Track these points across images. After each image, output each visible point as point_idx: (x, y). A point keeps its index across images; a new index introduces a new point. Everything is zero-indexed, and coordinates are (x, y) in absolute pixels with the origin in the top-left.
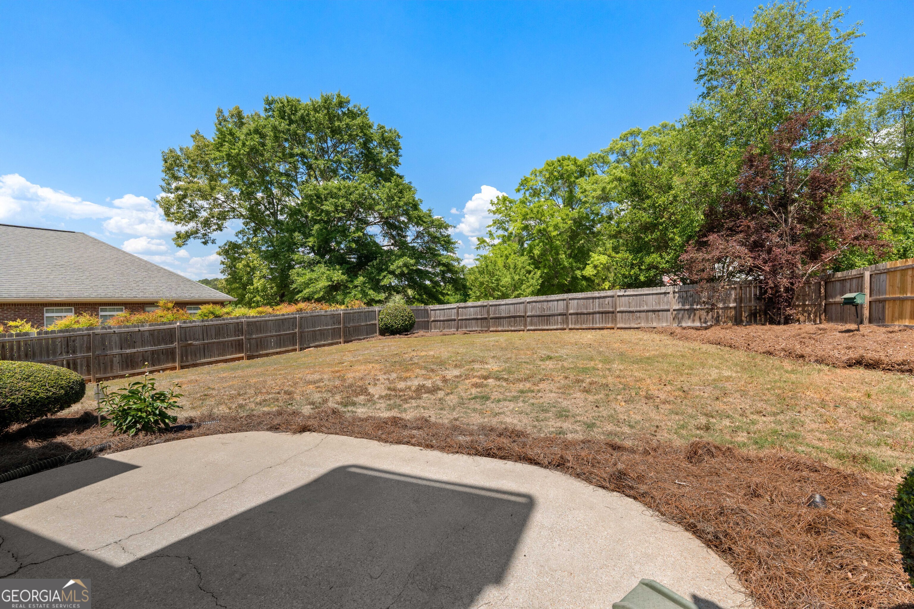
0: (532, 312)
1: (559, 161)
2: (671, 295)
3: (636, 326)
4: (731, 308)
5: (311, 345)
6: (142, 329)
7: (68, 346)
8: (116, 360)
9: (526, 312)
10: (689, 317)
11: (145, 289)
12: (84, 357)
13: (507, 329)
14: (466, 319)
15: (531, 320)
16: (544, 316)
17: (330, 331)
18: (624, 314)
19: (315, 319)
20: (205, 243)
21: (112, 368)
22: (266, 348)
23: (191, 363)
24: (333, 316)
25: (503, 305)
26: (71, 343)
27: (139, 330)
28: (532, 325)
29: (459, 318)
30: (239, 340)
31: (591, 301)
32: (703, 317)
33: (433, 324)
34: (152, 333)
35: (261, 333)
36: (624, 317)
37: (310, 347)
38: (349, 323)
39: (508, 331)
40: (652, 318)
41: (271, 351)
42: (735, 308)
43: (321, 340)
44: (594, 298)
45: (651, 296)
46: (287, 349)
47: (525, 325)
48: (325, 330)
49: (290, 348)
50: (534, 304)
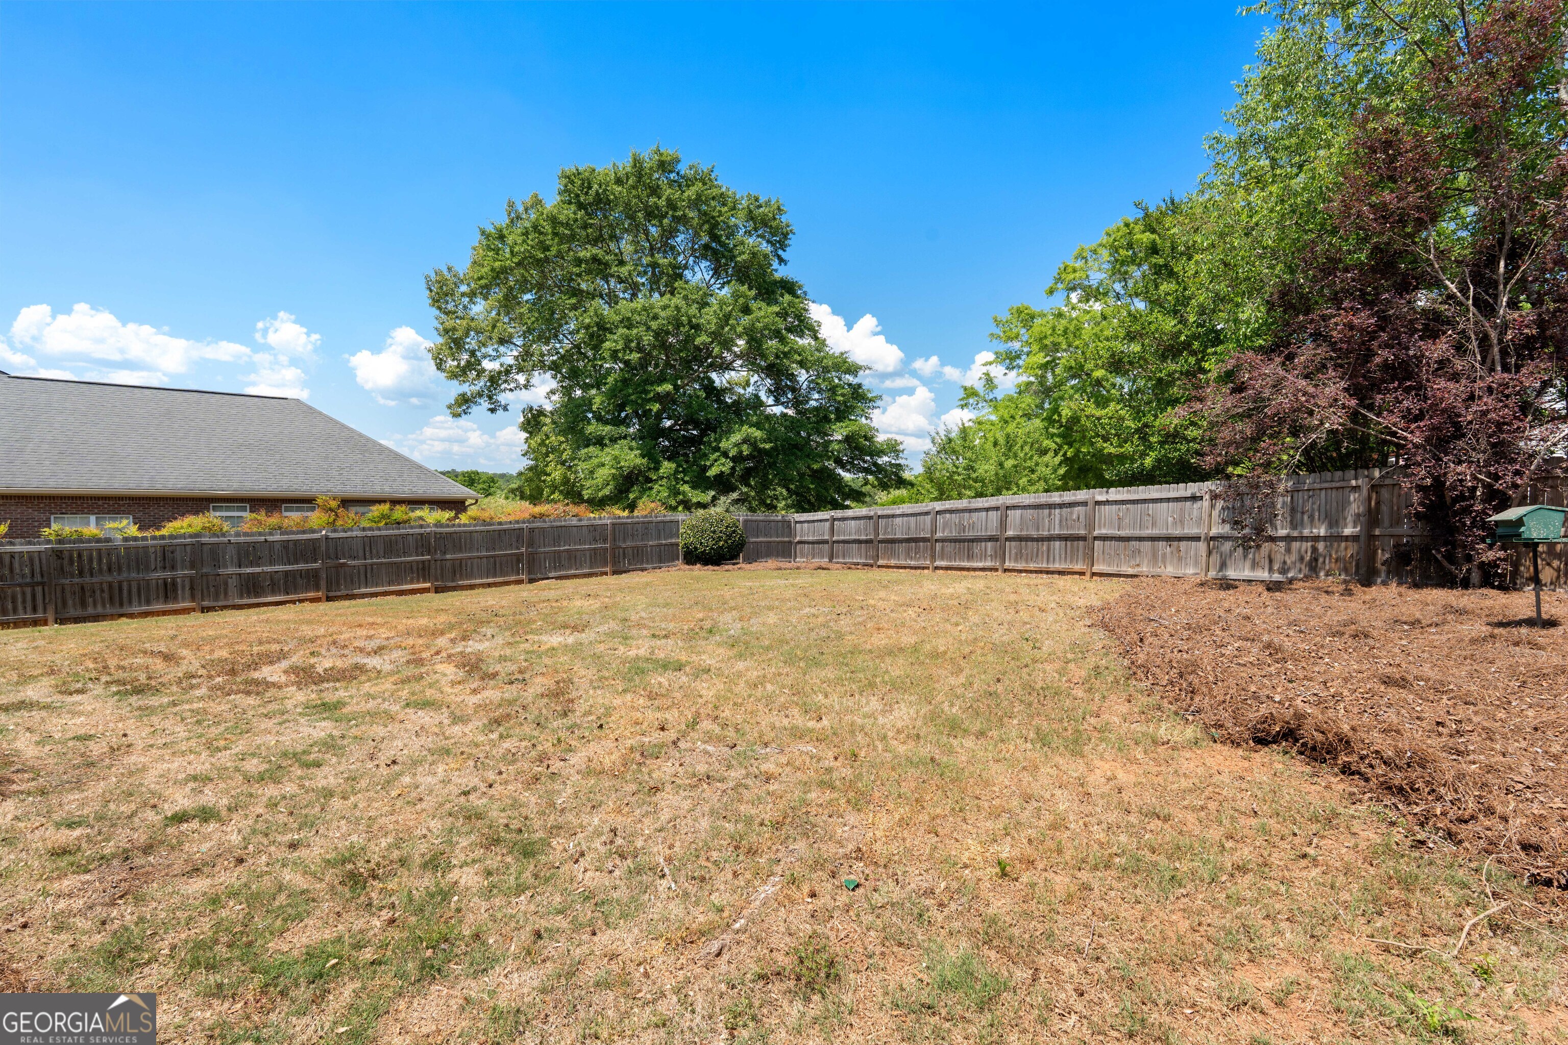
0: (943, 532)
1: (1127, 225)
2: (1206, 503)
3: (1130, 571)
4: (1347, 538)
5: (551, 575)
6: (270, 538)
7: (164, 559)
8: (233, 582)
9: (934, 531)
10: (1245, 557)
11: (348, 480)
12: (185, 576)
13: (902, 562)
14: (844, 542)
15: (943, 547)
16: (964, 541)
17: (588, 554)
18: (1107, 543)
19: (560, 533)
20: (492, 411)
21: (226, 594)
22: (470, 576)
23: (344, 592)
24: (593, 528)
25: (900, 516)
26: (169, 555)
27: (266, 541)
28: (942, 559)
29: (835, 538)
30: (423, 562)
31: (1046, 511)
32: (1278, 559)
33: (798, 547)
34: (285, 544)
35: (460, 551)
36: (1107, 550)
37: (548, 578)
38: (624, 541)
39: (905, 568)
40: (1164, 555)
41: (478, 581)
42: (1354, 538)
43: (570, 568)
44: (1051, 506)
45: (1165, 505)
46: (507, 579)
47: (933, 559)
48: (578, 550)
49: (513, 578)
50: (948, 516)
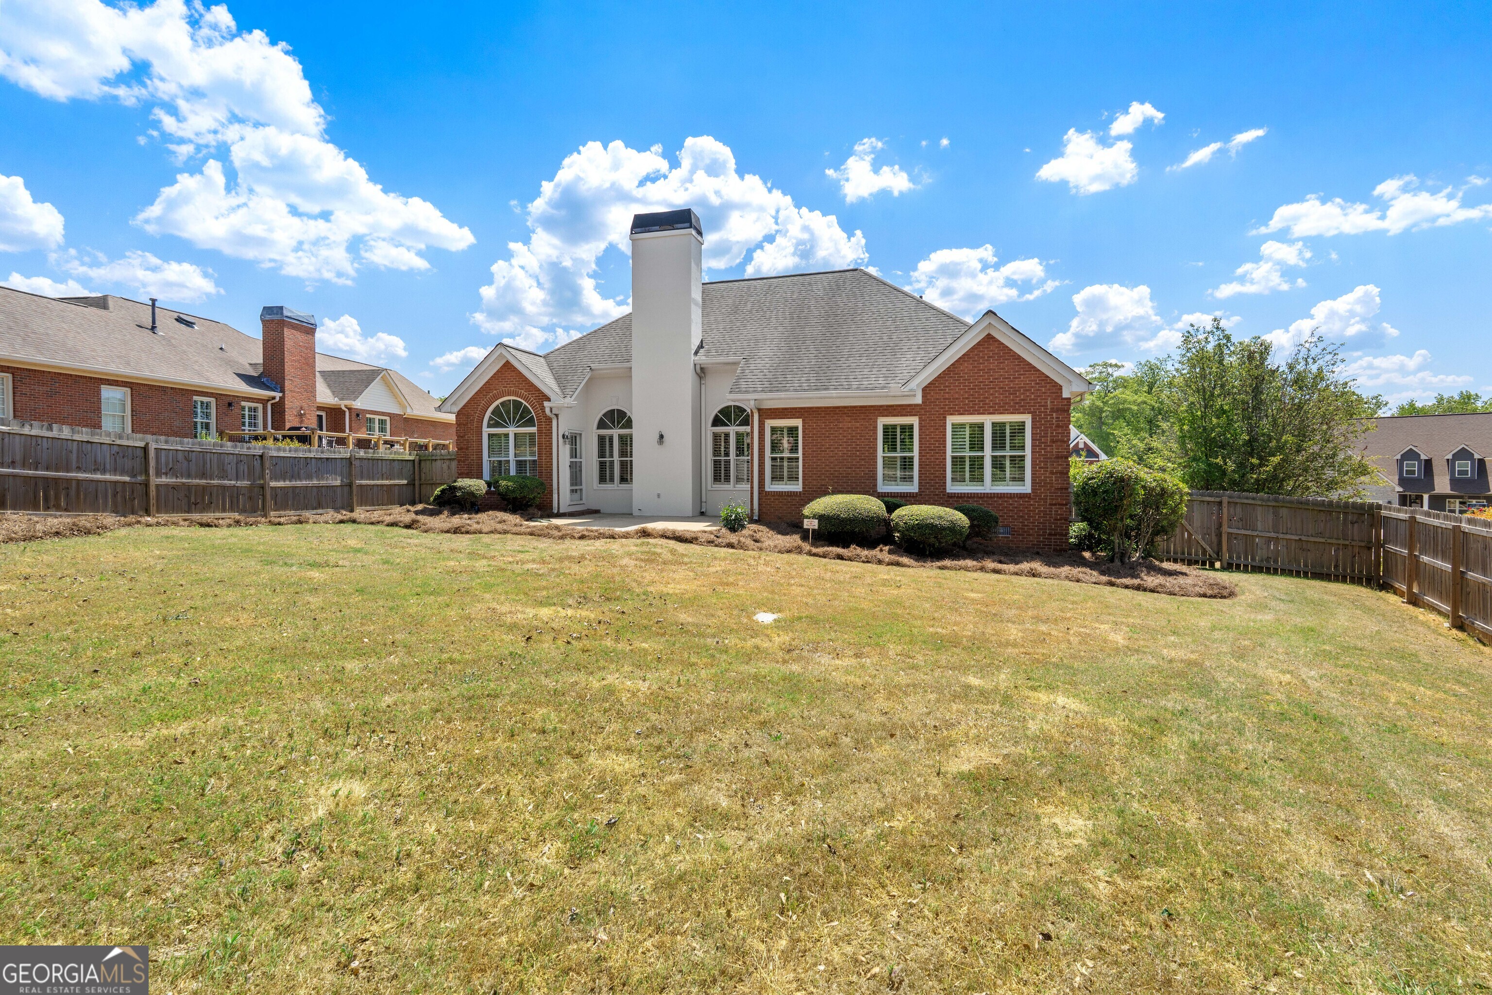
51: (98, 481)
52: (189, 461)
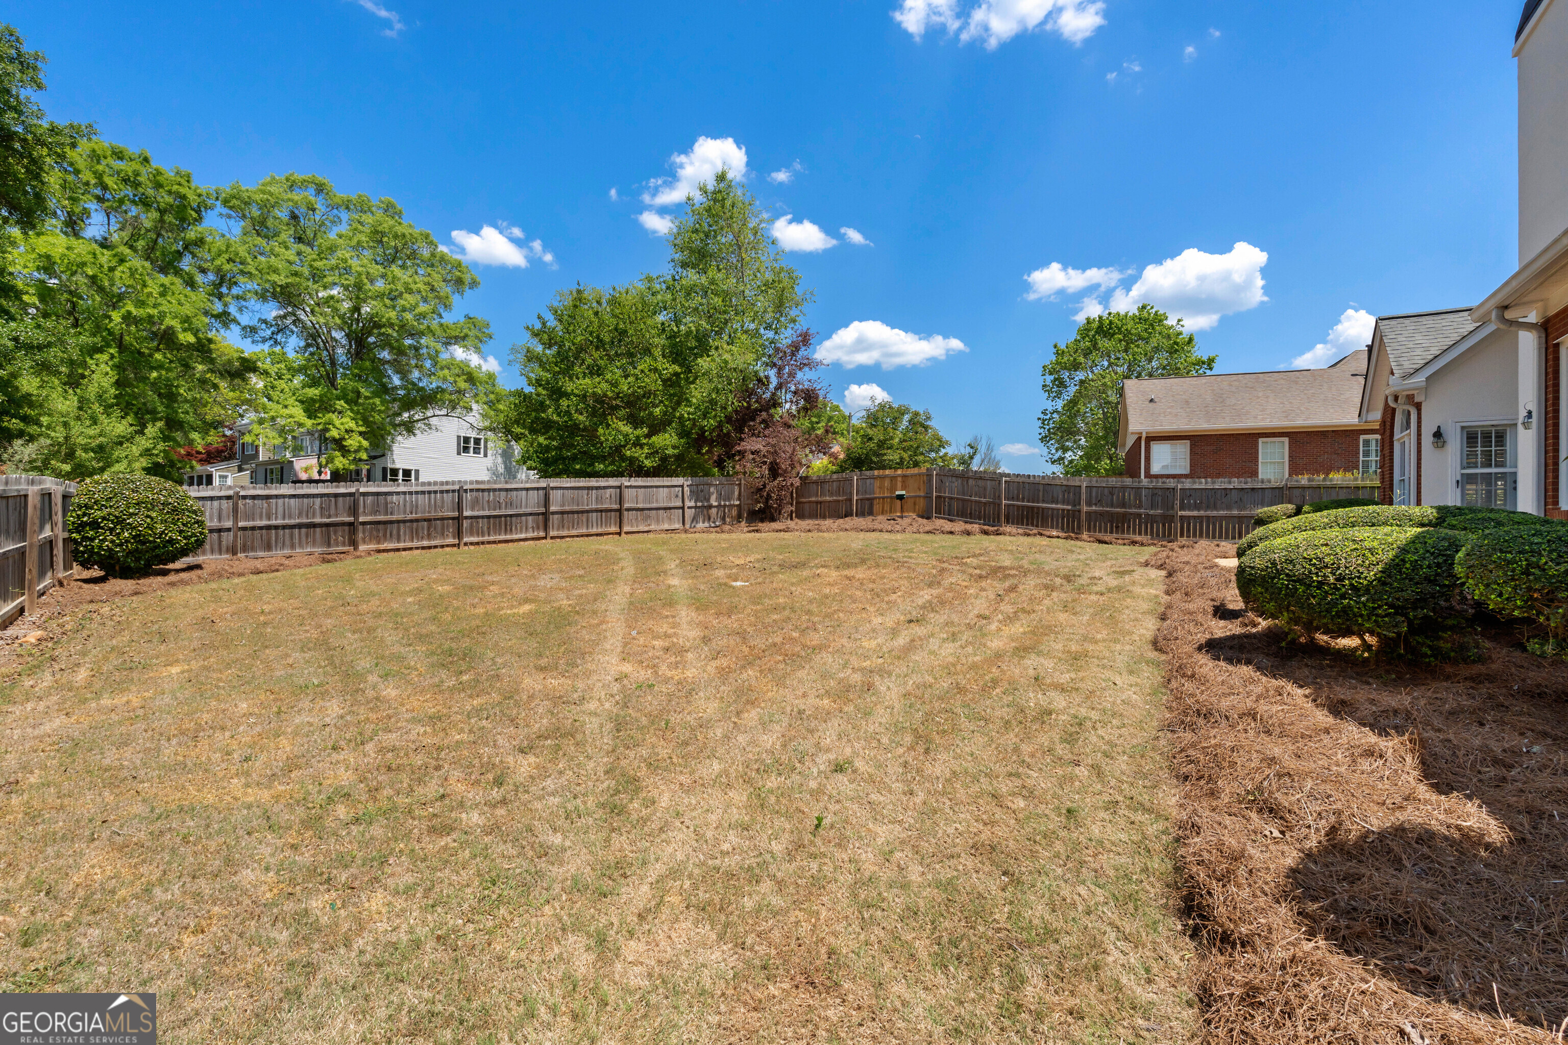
0: (473, 509)
2: (684, 489)
9: (459, 509)
13: (409, 544)
15: (472, 525)
16: (500, 517)
18: (632, 512)
31: (585, 492)
32: (713, 516)
36: (631, 517)
40: (663, 518)
42: (739, 506)
44: (589, 488)
47: (460, 535)
50: (479, 494)
51: (1053, 509)
52: (1112, 495)
